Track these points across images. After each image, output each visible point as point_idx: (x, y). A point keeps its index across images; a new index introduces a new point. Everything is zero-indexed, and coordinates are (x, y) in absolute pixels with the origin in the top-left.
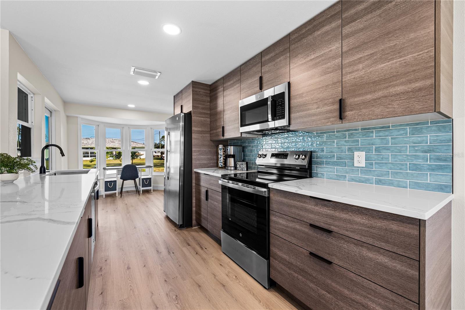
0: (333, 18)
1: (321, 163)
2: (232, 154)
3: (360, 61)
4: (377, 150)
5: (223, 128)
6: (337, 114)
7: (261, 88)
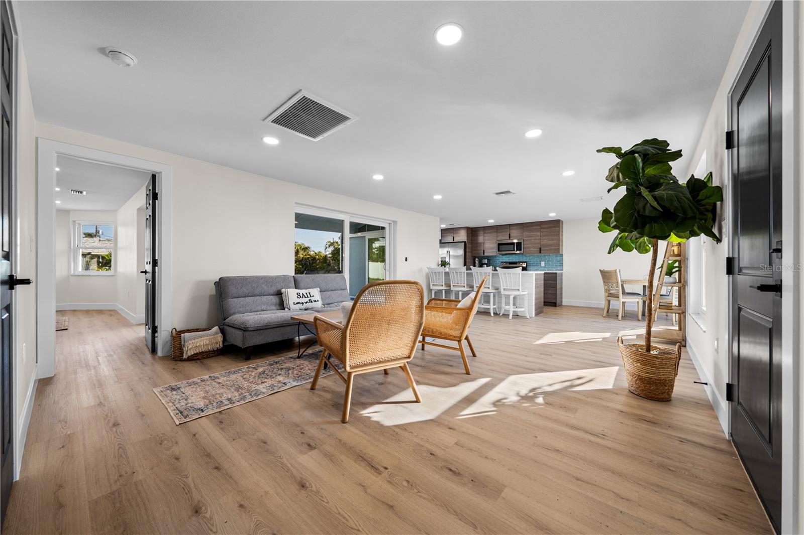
0: (538, 225)
1: (530, 266)
2: (486, 262)
3: (545, 239)
4: (548, 261)
5: (484, 251)
6: (539, 251)
7: (510, 238)
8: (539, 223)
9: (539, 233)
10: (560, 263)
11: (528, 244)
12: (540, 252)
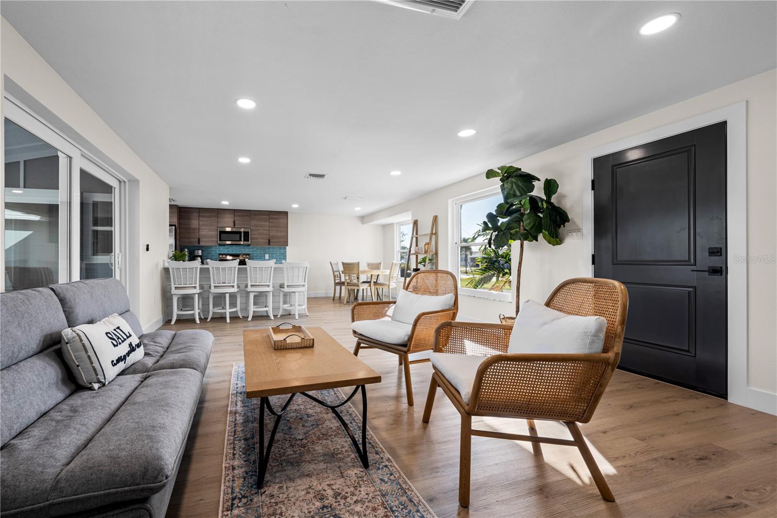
0: (266, 215)
1: (254, 258)
2: (201, 255)
3: (273, 230)
4: (272, 254)
5: (199, 239)
7: (234, 226)
8: (268, 213)
9: (268, 223)
10: (284, 256)
11: (255, 234)
12: (269, 244)
